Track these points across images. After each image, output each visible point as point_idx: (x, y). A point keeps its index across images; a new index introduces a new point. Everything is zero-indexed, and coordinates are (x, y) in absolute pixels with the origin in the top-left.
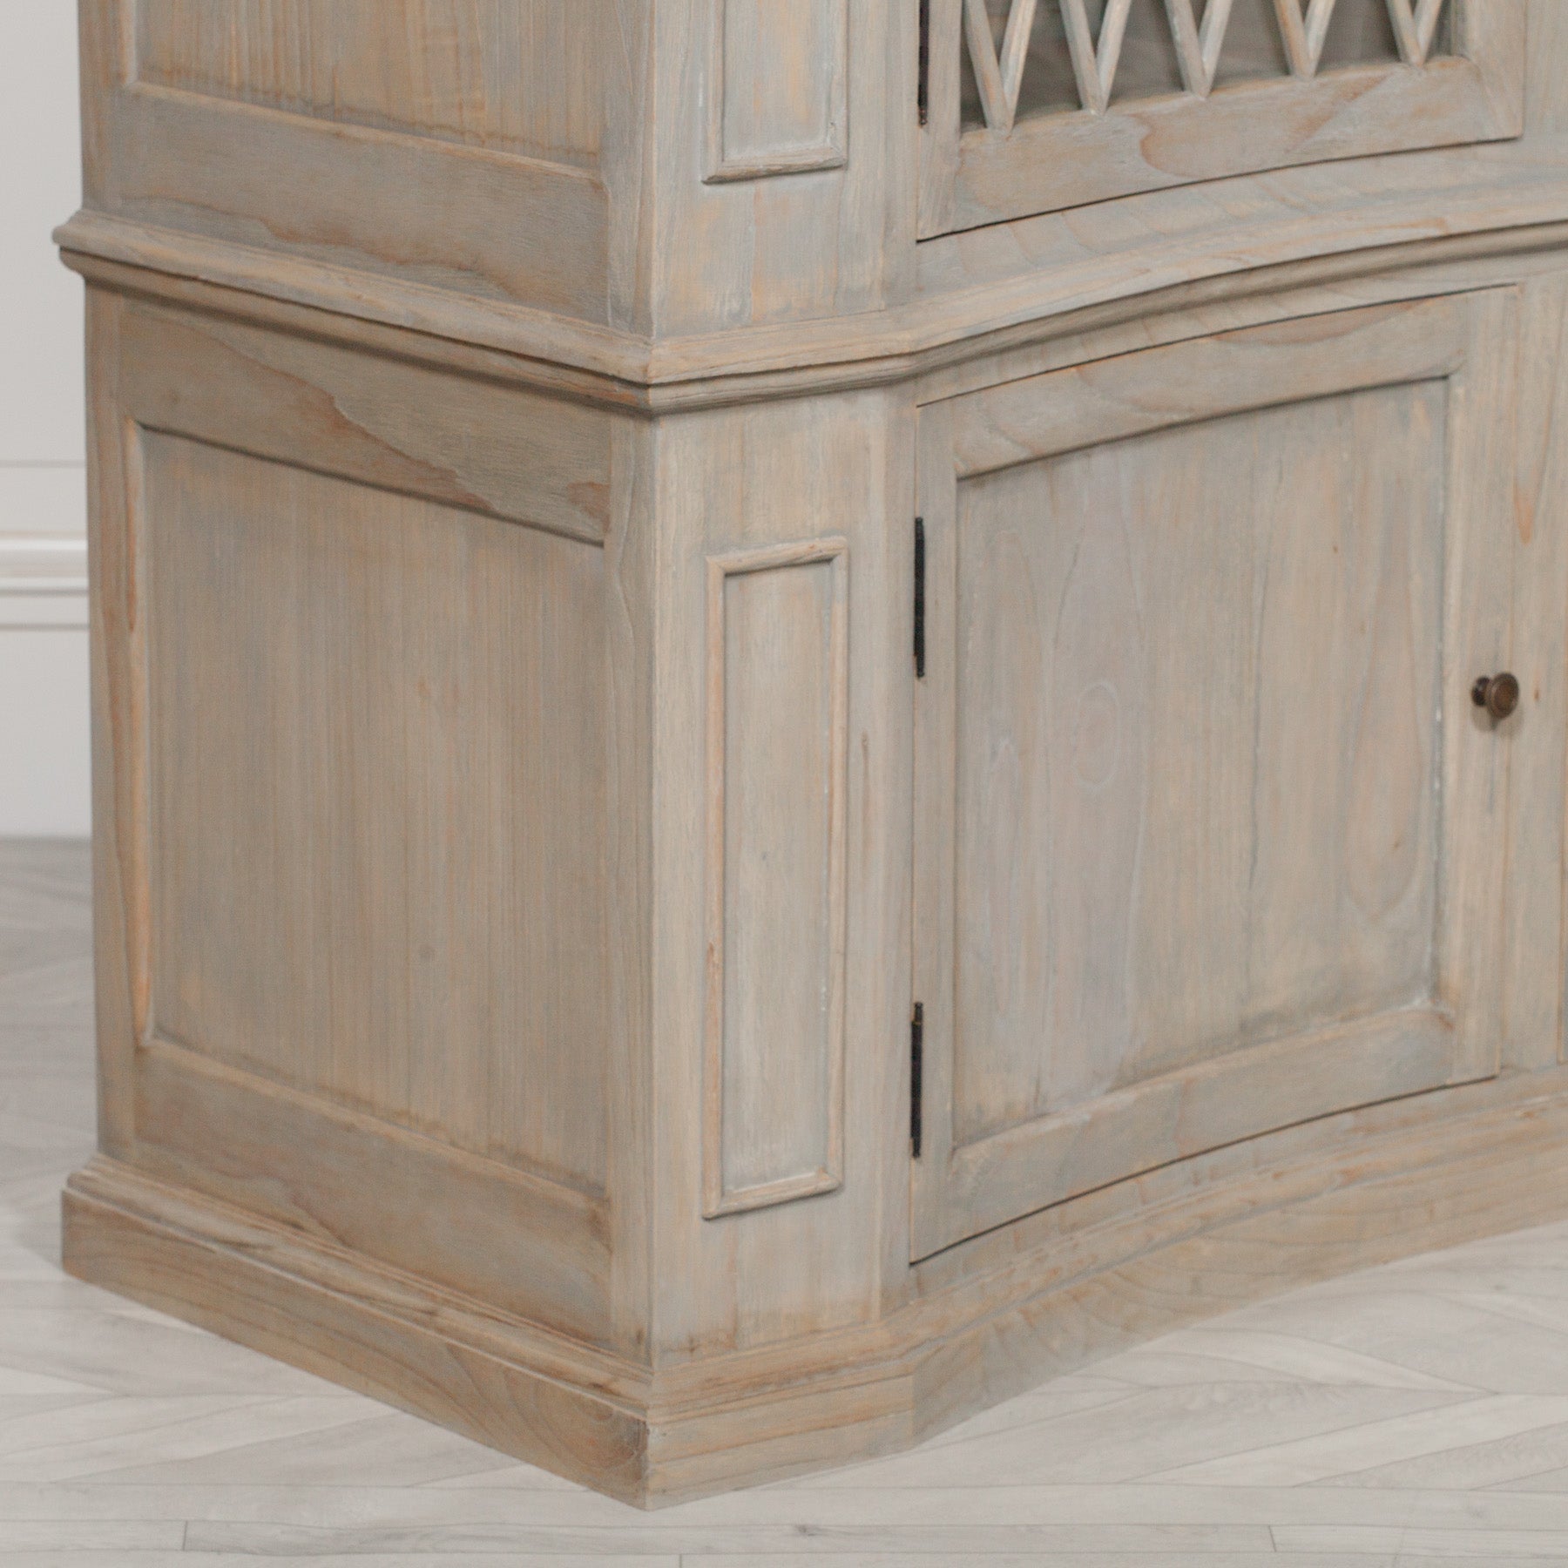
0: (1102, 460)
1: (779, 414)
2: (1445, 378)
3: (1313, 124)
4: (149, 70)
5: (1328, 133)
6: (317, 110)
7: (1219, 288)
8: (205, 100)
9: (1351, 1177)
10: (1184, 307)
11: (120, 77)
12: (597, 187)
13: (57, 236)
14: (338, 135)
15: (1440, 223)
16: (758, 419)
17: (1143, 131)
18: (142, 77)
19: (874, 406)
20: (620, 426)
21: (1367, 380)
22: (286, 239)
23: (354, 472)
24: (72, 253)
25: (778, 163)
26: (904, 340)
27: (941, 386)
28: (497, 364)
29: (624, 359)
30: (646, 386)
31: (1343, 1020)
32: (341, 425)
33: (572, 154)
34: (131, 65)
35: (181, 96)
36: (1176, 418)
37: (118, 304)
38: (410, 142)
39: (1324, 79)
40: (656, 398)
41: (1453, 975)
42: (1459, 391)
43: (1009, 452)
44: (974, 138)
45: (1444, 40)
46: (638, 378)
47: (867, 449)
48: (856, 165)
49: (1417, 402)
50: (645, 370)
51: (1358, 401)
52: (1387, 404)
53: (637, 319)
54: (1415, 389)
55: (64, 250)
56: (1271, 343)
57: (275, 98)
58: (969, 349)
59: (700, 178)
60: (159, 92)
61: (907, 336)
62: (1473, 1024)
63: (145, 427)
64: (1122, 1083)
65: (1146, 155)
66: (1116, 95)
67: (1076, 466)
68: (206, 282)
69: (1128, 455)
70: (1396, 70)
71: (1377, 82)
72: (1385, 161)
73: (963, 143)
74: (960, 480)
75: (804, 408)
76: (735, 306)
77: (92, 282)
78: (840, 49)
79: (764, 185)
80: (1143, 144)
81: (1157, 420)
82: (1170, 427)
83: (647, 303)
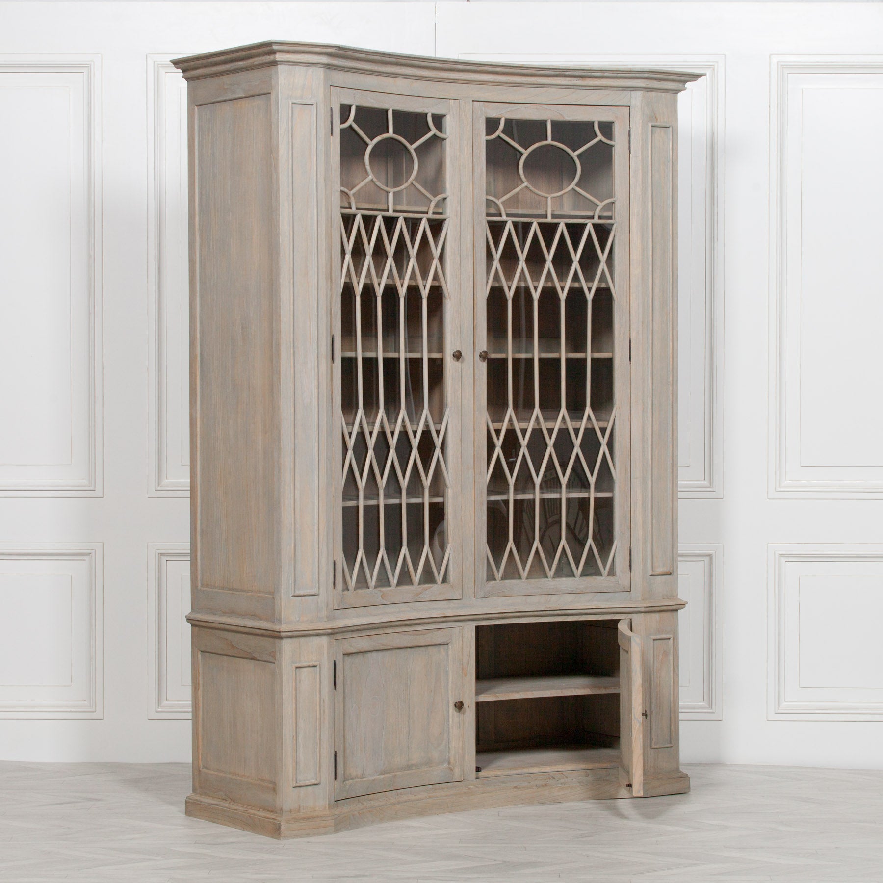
0: (374, 654)
1: (307, 639)
2: (447, 644)
3: (417, 595)
4: (202, 585)
5: (420, 596)
6: (229, 589)
7: (398, 623)
8: (211, 589)
9: (430, 797)
10: (391, 627)
11: (197, 587)
12: (273, 598)
13: (186, 617)
14: (233, 593)
15: (444, 614)
16: (302, 640)
17: (382, 593)
18: (201, 587)
19: (325, 639)
20: (277, 641)
21: (430, 644)
22: (225, 613)
23: (236, 655)
24: (189, 620)
25: (305, 594)
26: (329, 626)
27: (339, 636)
28: (257, 631)
29: (277, 628)
30: (280, 632)
31: (429, 767)
32: (233, 646)
33: (270, 593)
34: (200, 584)
35: (207, 589)
36: (390, 647)
37: (197, 629)
38: (244, 593)
39: (420, 586)
40: (282, 634)
41: (452, 760)
42: (450, 647)
43: (353, 650)
44: (346, 592)
45: (445, 580)
46: (278, 631)
47: (323, 646)
48: (321, 595)
49: (442, 648)
50: (280, 629)
51: (429, 647)
52: (435, 649)
53: (280, 621)
54: (441, 646)
55: (187, 619)
56: (410, 635)
57: (223, 588)
58: (344, 629)
59: (291, 595)
60: (204, 589)
61: (330, 626)
62: (457, 770)
63: (202, 652)
64: (381, 774)
65: (382, 597)
66: (375, 587)
67: (369, 655)
68: (210, 622)
69: (380, 654)
70: (435, 586)
71: (431, 587)
72: (433, 602)
73: (343, 593)
74: (344, 655)
75: (311, 638)
76: (298, 619)
77: (193, 625)
78: (317, 573)
79: (303, 598)
80: (381, 596)
81: (386, 647)
82: (389, 649)
83: (281, 618)
